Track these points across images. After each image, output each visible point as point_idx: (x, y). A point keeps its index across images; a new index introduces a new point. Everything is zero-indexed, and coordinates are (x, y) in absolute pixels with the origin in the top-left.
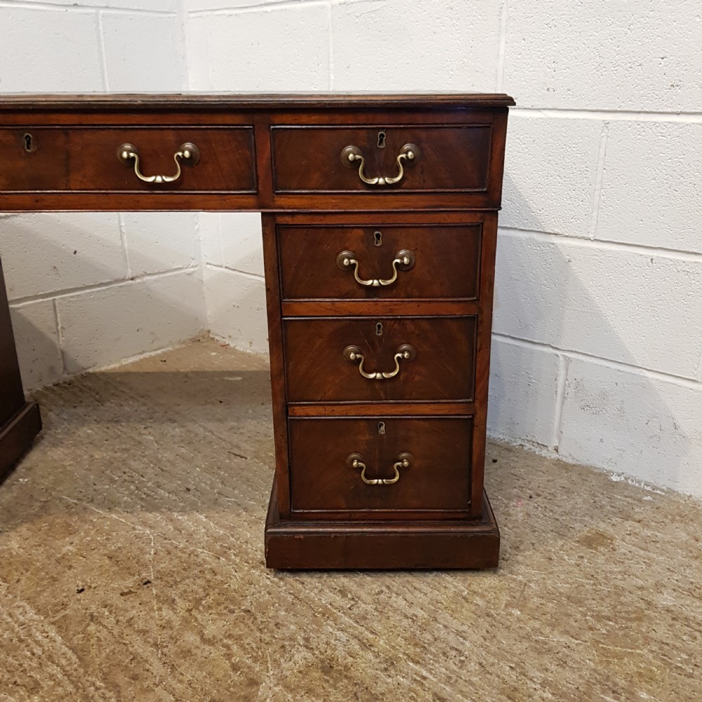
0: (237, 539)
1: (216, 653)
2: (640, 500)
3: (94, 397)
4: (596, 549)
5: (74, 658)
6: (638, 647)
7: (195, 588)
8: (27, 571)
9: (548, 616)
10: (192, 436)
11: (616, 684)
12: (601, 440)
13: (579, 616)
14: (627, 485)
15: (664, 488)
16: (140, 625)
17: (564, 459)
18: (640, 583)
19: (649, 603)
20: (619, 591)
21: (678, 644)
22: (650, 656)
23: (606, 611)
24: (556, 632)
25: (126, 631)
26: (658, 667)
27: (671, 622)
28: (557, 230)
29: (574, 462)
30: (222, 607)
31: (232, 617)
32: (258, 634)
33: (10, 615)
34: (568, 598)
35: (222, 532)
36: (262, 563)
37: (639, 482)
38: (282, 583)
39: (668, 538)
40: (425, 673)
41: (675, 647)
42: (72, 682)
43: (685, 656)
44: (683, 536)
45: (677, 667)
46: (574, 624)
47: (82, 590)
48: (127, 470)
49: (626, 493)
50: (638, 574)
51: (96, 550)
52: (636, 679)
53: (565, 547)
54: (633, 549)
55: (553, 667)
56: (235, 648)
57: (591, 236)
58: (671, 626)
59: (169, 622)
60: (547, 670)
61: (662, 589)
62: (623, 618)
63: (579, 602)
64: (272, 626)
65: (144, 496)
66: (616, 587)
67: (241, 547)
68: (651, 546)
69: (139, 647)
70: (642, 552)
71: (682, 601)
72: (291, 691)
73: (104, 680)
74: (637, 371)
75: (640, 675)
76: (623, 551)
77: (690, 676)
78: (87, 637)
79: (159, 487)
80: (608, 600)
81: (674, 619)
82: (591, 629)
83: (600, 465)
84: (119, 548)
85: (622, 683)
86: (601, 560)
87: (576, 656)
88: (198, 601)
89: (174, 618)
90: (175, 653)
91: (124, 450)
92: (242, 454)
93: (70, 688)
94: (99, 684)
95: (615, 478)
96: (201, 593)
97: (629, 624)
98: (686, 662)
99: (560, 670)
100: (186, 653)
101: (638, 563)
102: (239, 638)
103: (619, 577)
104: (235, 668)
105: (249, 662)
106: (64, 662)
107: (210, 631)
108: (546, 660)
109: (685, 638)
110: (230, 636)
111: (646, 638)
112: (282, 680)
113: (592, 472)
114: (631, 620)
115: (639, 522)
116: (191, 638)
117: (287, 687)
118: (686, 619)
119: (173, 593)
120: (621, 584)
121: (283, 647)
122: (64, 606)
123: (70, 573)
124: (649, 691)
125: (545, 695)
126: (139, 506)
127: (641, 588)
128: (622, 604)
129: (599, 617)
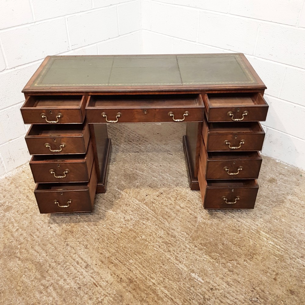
0: (179, 181)
1: (185, 211)
2: (284, 168)
3: (119, 132)
4: (272, 183)
5: (153, 212)
6: (282, 209)
7: (174, 194)
8: (131, 190)
9: (261, 201)
10: (154, 147)
11: (277, 218)
12: (275, 151)
13: (268, 201)
14: (280, 163)
15: (291, 165)
16: (165, 204)
17: (263, 155)
18: (283, 193)
19: (285, 198)
20: (278, 195)
21: (292, 208)
22: (285, 211)
23: (275, 200)
24: (263, 206)
25: (162, 206)
26: (287, 214)
27: (290, 203)
28: (268, 94)
29: (266, 156)
30: (182, 200)
31: (186, 202)
32: (193, 206)
33: (133, 202)
34: (266, 197)
35: (175, 179)
36: (188, 188)
37: (284, 163)
38: (195, 193)
39: (291, 180)
40: (234, 215)
41: (291, 209)
42: (156, 218)
43: (293, 211)
44: (295, 179)
45: (291, 214)
46: (267, 203)
47: (147, 195)
48: (141, 159)
49: (280, 166)
50: (283, 190)
51: (145, 184)
52: (281, 216)
53: (264, 183)
54: (282, 183)
55: (263, 214)
56: (189, 210)
57: (278, 97)
58: (290, 204)
59: (171, 203)
60: (261, 214)
61: (289, 194)
62: (279, 202)
63: (268, 198)
64: (196, 204)
65: (150, 168)
66: (277, 194)
67: (181, 183)
68: (286, 182)
69: (166, 209)
70: (284, 184)
71: (293, 198)
72: (205, 219)
73: (162, 217)
74: (287, 134)
75: (283, 215)
76: (279, 184)
77: (294, 216)
78: (154, 207)
79: (153, 165)
80: (275, 197)
81: (291, 202)
82: (271, 205)
83: (273, 157)
84: (151, 184)
85: (278, 217)
86: (273, 186)
87: (268, 211)
88: (176, 198)
89: (172, 202)
90: (176, 211)
91: (137, 152)
92: (171, 153)
93: (156, 219)
94: (161, 218)
95: (277, 161)
96: (176, 196)
97: (280, 203)
98: (293, 212)
99: (264, 214)
100: (178, 211)
101: (283, 187)
102: (189, 207)
103: (278, 191)
104: (191, 214)
105: (193, 213)
106: (151, 213)
107: (182, 205)
108: (261, 212)
109: (293, 207)
110: (187, 207)
111: (284, 207)
112: (202, 217)
113: (271, 159)
114: (281, 202)
115: (283, 175)
116: (178, 207)
117: (204, 218)
118: (294, 202)
119: (169, 196)
120: (278, 193)
121: (200, 209)
122: (145, 200)
123: (141, 190)
124: (284, 219)
125: (261, 220)
126: (150, 171)
127: (283, 194)
128: (279, 198)
129: (273, 202)
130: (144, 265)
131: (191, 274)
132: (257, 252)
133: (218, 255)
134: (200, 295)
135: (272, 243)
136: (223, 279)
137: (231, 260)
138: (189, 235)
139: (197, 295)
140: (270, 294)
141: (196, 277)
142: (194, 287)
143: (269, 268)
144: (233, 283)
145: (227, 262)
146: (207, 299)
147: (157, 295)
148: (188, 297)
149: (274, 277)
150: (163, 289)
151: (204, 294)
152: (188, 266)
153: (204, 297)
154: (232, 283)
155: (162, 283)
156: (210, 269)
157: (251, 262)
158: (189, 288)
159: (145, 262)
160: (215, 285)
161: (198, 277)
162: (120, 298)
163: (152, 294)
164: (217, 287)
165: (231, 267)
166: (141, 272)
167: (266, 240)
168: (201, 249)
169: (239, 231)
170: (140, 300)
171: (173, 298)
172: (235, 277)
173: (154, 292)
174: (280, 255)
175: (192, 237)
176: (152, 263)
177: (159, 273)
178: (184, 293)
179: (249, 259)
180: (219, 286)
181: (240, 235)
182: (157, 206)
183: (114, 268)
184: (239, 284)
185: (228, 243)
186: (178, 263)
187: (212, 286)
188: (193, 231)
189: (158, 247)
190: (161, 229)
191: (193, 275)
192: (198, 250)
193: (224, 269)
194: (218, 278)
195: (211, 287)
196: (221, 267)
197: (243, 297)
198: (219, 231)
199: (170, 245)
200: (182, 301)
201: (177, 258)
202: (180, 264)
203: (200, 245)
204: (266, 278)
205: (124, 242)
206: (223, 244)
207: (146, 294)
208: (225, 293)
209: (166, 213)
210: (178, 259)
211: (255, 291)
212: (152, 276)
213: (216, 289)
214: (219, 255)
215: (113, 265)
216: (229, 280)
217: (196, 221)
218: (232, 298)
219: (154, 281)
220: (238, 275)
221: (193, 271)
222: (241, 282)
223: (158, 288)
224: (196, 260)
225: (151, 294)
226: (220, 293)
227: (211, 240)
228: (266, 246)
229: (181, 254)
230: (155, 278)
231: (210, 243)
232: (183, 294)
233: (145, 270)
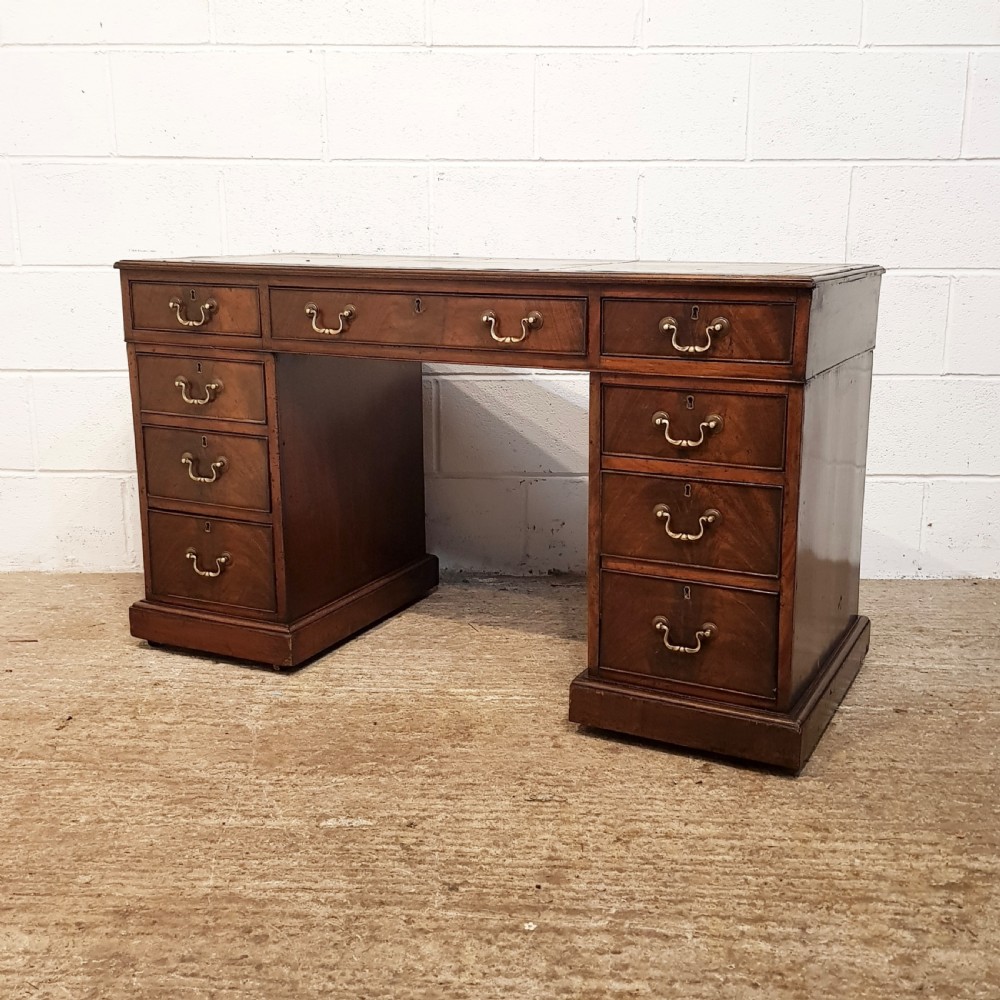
56: (201, 719)
59: (125, 727)
64: (214, 704)
69: (119, 743)
73: (118, 761)
78: (65, 753)
88: (134, 713)
89: (126, 724)
90: (156, 735)
100: (166, 732)
102: (197, 715)
104: (215, 725)
105: (222, 720)
107: (169, 719)
112: (258, 719)
116: (158, 727)
119: (104, 716)
121: (237, 708)
130: (143, 868)
131: (322, 824)
132: (473, 722)
133: (370, 764)
134: (385, 847)
135: (497, 697)
136: (424, 796)
137: (419, 759)
138: (245, 762)
139: (377, 850)
140: (567, 772)
141: (344, 822)
142: (354, 841)
143: (526, 736)
144: (459, 792)
145: (410, 765)
146: (415, 844)
147: (252, 901)
148: (354, 864)
149: (552, 744)
150: (257, 883)
151: (397, 840)
152: (301, 814)
153: (402, 844)
154: (454, 792)
155: (243, 873)
156: (371, 794)
157: (473, 743)
158: (341, 849)
159: (139, 861)
160: (414, 813)
161: (349, 820)
162: (115, 962)
163: (229, 906)
164: (422, 814)
165: (427, 771)
166: (144, 884)
167: (474, 698)
168: (312, 773)
169: (394, 708)
170: (195, 934)
171: (308, 885)
172: (457, 780)
173: (232, 898)
174: (535, 708)
175: (259, 762)
176: (168, 854)
177: (214, 860)
178: (334, 862)
179: (465, 740)
180: (424, 810)
181: (401, 711)
182: (78, 748)
183: (26, 917)
184: (475, 787)
185: (381, 734)
186: (260, 822)
187: (406, 818)
188: (254, 752)
189: (160, 818)
190: (135, 783)
191: (331, 823)
192: (303, 778)
193: (412, 780)
194: (409, 801)
195: (405, 821)
196: (400, 780)
197: (507, 803)
198: (333, 726)
199: (201, 800)
200: (344, 877)
201: (246, 813)
202: (268, 822)
203: (302, 767)
204: (533, 753)
205: (15, 854)
206: (368, 742)
207: (209, 913)
208: (455, 815)
209: (122, 750)
210: (254, 813)
211: (529, 783)
212: (191, 875)
213: (424, 819)
214: (374, 763)
215: (14, 911)
216: (443, 791)
217: (246, 732)
218: (480, 816)
219: (211, 883)
220: (459, 774)
221: (326, 817)
222: (477, 782)
223: (241, 888)
224: (314, 794)
225: (226, 909)
226: (441, 822)
227: (327, 747)
228: (485, 707)
229: (255, 802)
230: (208, 875)
231: (327, 753)
232: (334, 866)
233: (156, 874)
